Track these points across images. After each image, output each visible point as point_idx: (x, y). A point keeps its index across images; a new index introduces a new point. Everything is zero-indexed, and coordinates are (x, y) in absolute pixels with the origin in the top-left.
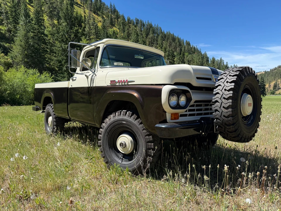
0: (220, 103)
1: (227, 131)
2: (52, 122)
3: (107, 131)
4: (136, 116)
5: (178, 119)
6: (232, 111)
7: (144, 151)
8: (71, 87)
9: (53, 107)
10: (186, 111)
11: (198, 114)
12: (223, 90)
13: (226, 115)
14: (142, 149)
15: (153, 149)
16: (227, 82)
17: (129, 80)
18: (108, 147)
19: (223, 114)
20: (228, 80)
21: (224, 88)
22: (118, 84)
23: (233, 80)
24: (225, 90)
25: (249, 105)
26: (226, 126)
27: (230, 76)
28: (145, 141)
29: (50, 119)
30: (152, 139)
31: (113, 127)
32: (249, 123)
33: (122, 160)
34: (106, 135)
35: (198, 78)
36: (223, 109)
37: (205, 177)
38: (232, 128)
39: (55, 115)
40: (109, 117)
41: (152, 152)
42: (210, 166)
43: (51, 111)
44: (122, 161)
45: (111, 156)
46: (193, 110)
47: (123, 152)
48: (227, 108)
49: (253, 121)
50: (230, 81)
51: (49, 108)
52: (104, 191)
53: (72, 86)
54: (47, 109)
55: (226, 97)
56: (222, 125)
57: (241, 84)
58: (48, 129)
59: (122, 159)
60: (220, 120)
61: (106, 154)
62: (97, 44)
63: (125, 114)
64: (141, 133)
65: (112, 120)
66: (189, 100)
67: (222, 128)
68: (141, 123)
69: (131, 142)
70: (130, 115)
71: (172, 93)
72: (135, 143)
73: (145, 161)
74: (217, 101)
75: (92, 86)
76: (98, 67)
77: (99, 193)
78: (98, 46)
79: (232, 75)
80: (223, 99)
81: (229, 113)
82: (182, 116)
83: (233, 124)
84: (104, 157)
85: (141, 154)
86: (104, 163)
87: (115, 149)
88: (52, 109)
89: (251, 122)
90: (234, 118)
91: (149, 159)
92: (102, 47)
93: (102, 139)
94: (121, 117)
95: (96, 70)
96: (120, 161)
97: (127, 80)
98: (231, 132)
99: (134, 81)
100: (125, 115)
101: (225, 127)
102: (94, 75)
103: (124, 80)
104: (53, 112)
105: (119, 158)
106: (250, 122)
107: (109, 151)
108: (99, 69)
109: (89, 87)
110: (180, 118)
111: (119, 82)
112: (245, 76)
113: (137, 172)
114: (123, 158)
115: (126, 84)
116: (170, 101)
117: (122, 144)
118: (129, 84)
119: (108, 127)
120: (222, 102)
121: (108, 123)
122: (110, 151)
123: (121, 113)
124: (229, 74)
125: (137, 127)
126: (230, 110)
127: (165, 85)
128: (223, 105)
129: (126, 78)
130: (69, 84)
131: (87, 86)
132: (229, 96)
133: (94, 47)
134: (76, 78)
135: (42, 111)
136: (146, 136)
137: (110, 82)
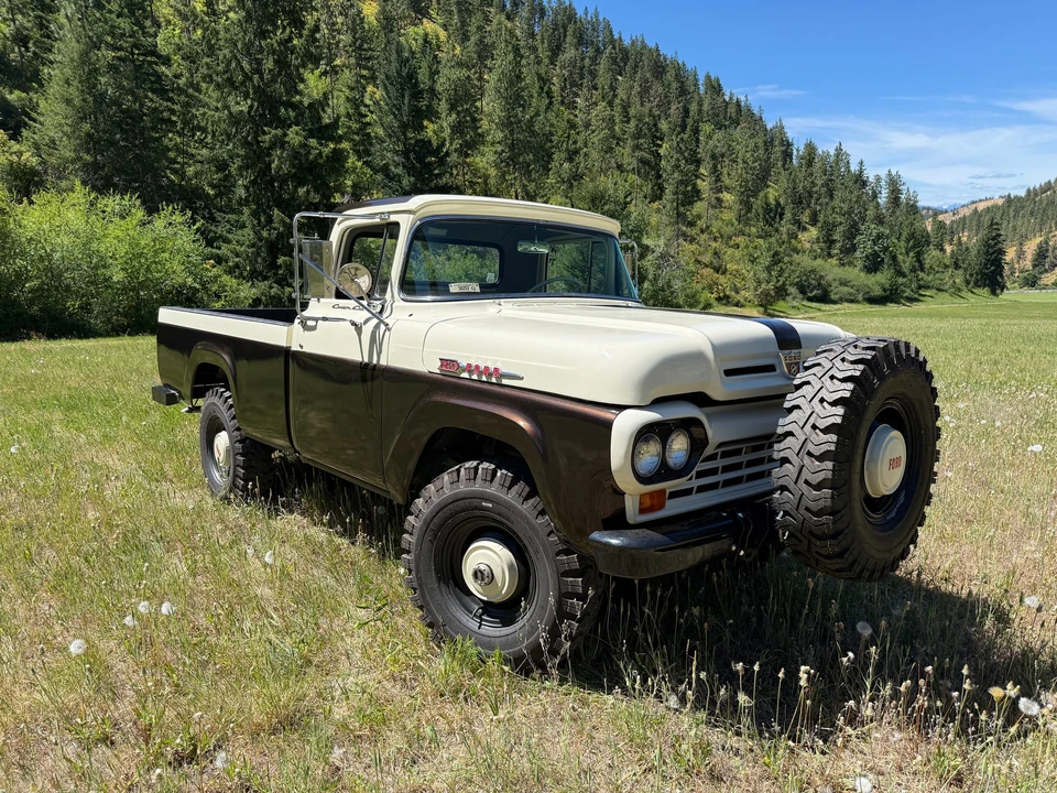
0: (797, 469)
1: (817, 552)
2: (227, 451)
3: (431, 526)
4: (527, 489)
5: (661, 506)
6: (832, 498)
7: (552, 600)
8: (299, 349)
9: (230, 401)
10: (691, 479)
11: (727, 483)
12: (808, 427)
13: (814, 506)
14: (546, 596)
15: (582, 597)
16: (822, 400)
17: (503, 370)
18: (434, 579)
19: (806, 502)
20: (823, 393)
21: (812, 420)
22: (465, 375)
23: (842, 398)
24: (814, 427)
25: (894, 463)
26: (813, 540)
27: (832, 378)
28: (555, 568)
29: (222, 440)
30: (576, 565)
31: (452, 516)
32: (888, 518)
33: (482, 620)
34: (428, 538)
35: (729, 373)
36: (806, 489)
37: (742, 698)
38: (830, 547)
39: (238, 429)
40: (438, 482)
41: (578, 607)
42: (756, 668)
43: (225, 415)
44: (481, 625)
45: (444, 608)
46: (713, 472)
47: (485, 599)
48: (818, 487)
49: (903, 511)
50: (830, 398)
51: (217, 401)
52: (428, 730)
53: (301, 347)
54: (211, 404)
55: (816, 451)
56: (801, 532)
57: (865, 407)
58: (216, 475)
59: (480, 617)
60: (795, 519)
61: (428, 598)
62: (390, 213)
63: (489, 478)
64: (544, 545)
65: (448, 492)
66: (698, 444)
67: (801, 541)
68: (542, 513)
69: (511, 567)
70: (507, 484)
71: (644, 434)
72: (523, 569)
73: (554, 633)
74: (785, 460)
75: (375, 362)
76: (393, 296)
77: (415, 738)
78: (393, 218)
79: (842, 375)
80: (806, 457)
81: (822, 504)
82: (674, 495)
83: (835, 536)
84: (421, 608)
85: (543, 608)
86: (420, 626)
87: (456, 585)
88: (230, 409)
89: (897, 513)
90: (838, 516)
91: (568, 628)
92: (406, 225)
93: (413, 548)
94: (478, 486)
95: (388, 304)
96: (473, 624)
97: (496, 370)
98: (828, 557)
99: (522, 378)
100: (491, 481)
101: (809, 541)
102: (383, 327)
103: (487, 368)
104: (234, 418)
105: (471, 613)
106: (893, 514)
107: (437, 589)
108: (399, 303)
109: (366, 364)
110: (669, 503)
111: (469, 368)
112: (882, 378)
113: (527, 664)
114: (482, 614)
115: (494, 380)
116: (636, 460)
117: (479, 574)
118: (505, 382)
119: (437, 513)
120: (803, 466)
121: (436, 500)
122: (440, 590)
123: (476, 473)
124: (830, 373)
125: (528, 523)
126: (827, 492)
127: (621, 408)
128: (806, 475)
129: (495, 362)
130: (289, 335)
131: (358, 358)
132: (825, 448)
133: (377, 220)
134: (316, 322)
135: (189, 405)
136: (558, 554)
137: (439, 364)
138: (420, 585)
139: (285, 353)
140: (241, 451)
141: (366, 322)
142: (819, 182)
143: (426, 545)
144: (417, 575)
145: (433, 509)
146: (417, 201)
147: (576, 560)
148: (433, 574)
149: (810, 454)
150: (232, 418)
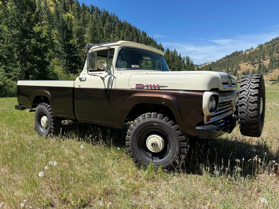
0: (246, 106)
1: (250, 129)
2: (47, 122)
3: (136, 132)
4: (168, 119)
6: (257, 113)
7: (177, 149)
8: (79, 87)
9: (49, 106)
12: (249, 96)
13: (252, 116)
14: (175, 148)
15: (187, 147)
16: (251, 88)
17: (160, 85)
19: (249, 115)
20: (251, 86)
21: (250, 93)
22: (146, 88)
23: (257, 87)
26: (250, 125)
27: (252, 82)
28: (178, 140)
29: (44, 119)
31: (143, 128)
33: (153, 158)
34: (135, 136)
35: (223, 83)
36: (249, 112)
37: (239, 169)
38: (255, 127)
39: (52, 114)
40: (138, 119)
41: (185, 151)
42: (243, 159)
43: (46, 110)
44: (153, 160)
45: (141, 156)
47: (154, 152)
48: (253, 111)
50: (254, 87)
51: (43, 107)
54: (40, 108)
55: (252, 101)
56: (246, 124)
58: (42, 130)
60: (245, 120)
61: (135, 153)
62: (111, 46)
64: (174, 134)
65: (142, 122)
66: (217, 102)
67: (246, 126)
68: (173, 125)
69: (162, 142)
70: (162, 118)
72: (165, 142)
74: (243, 105)
75: (110, 87)
76: (113, 69)
78: (112, 47)
79: (254, 82)
80: (249, 103)
81: (254, 115)
82: (212, 117)
84: (132, 157)
85: (174, 152)
86: (132, 162)
87: (143, 149)
88: (48, 108)
90: (258, 118)
91: (183, 157)
92: (117, 49)
93: (130, 140)
94: (152, 119)
95: (112, 72)
96: (151, 160)
97: (158, 85)
98: (253, 130)
99: (167, 87)
100: (156, 117)
101: (249, 126)
102: (112, 77)
103: (154, 85)
105: (149, 156)
107: (138, 150)
108: (115, 71)
109: (107, 89)
110: (211, 119)
111: (147, 86)
113: (170, 168)
114: (153, 156)
117: (153, 144)
118: (161, 88)
119: (139, 128)
120: (248, 106)
121: (138, 125)
123: (151, 116)
125: (169, 128)
126: (255, 112)
127: (204, 91)
128: (249, 108)
129: (157, 83)
130: (74, 84)
131: (104, 87)
132: (254, 100)
133: (107, 48)
134: (86, 78)
135: (30, 110)
136: (179, 136)
137: (136, 86)
138: (133, 150)
139: (73, 89)
140: (53, 121)
141: (106, 77)
142: (171, 58)
143: (135, 138)
144: (132, 147)
145: (137, 127)
146: (120, 42)
147: (184, 137)
148: (137, 146)
149: (250, 102)
150: (49, 111)
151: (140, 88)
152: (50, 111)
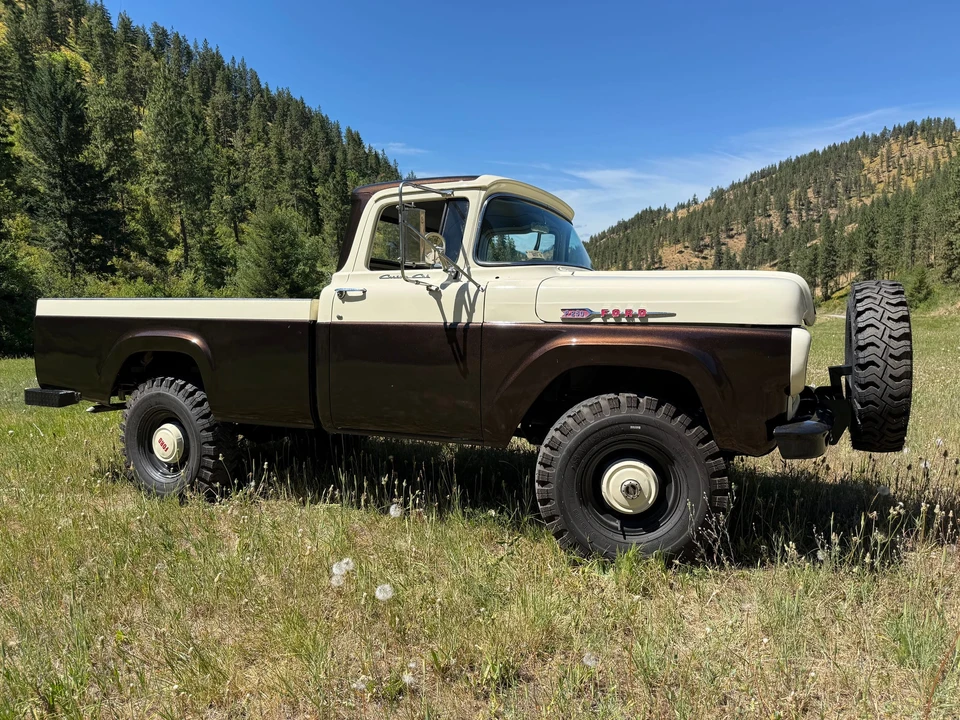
0: (882, 368)
3: (575, 455)
4: (674, 409)
8: (336, 320)
12: (886, 338)
13: (896, 393)
14: (697, 497)
16: (889, 318)
17: (648, 311)
18: (578, 503)
20: (888, 314)
21: (888, 332)
22: (600, 320)
23: (902, 315)
24: (890, 337)
27: (888, 303)
28: (705, 472)
30: (723, 466)
31: (596, 443)
33: (624, 531)
34: (570, 467)
36: (890, 382)
37: (878, 538)
39: (204, 417)
41: (728, 501)
42: (891, 512)
43: (180, 403)
44: (624, 536)
45: (588, 527)
47: (630, 511)
50: (895, 317)
51: (163, 390)
53: (340, 318)
54: (152, 396)
55: (897, 353)
56: (880, 415)
60: (877, 406)
61: (572, 521)
62: (453, 189)
63: (633, 405)
65: (593, 422)
68: (690, 426)
70: (654, 407)
74: (871, 363)
75: (464, 319)
78: (457, 194)
79: (894, 302)
80: (889, 358)
81: (902, 390)
84: (560, 533)
88: (191, 395)
92: (476, 200)
93: (555, 481)
94: (624, 413)
97: (641, 311)
99: (674, 315)
100: (637, 407)
101: (886, 420)
102: (472, 288)
103: (628, 311)
107: (579, 511)
108: (476, 268)
109: (454, 325)
111: (605, 314)
114: (624, 526)
115: (636, 320)
119: (581, 443)
120: (886, 366)
121: (579, 431)
123: (619, 402)
125: (678, 436)
126: (905, 381)
127: (791, 327)
128: (889, 371)
129: (640, 304)
130: (313, 310)
131: (437, 319)
134: (364, 292)
135: (96, 404)
136: (706, 460)
137: (562, 314)
138: (563, 511)
139: (312, 326)
140: (211, 439)
141: (444, 286)
143: (569, 473)
144: (559, 503)
146: (484, 180)
147: (723, 462)
148: (576, 499)
149: (891, 356)
150: (195, 406)
151: (577, 321)
152: (200, 404)
